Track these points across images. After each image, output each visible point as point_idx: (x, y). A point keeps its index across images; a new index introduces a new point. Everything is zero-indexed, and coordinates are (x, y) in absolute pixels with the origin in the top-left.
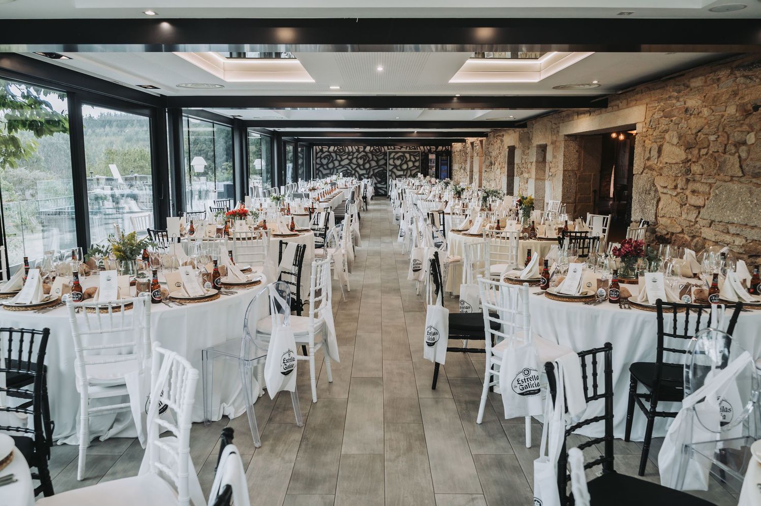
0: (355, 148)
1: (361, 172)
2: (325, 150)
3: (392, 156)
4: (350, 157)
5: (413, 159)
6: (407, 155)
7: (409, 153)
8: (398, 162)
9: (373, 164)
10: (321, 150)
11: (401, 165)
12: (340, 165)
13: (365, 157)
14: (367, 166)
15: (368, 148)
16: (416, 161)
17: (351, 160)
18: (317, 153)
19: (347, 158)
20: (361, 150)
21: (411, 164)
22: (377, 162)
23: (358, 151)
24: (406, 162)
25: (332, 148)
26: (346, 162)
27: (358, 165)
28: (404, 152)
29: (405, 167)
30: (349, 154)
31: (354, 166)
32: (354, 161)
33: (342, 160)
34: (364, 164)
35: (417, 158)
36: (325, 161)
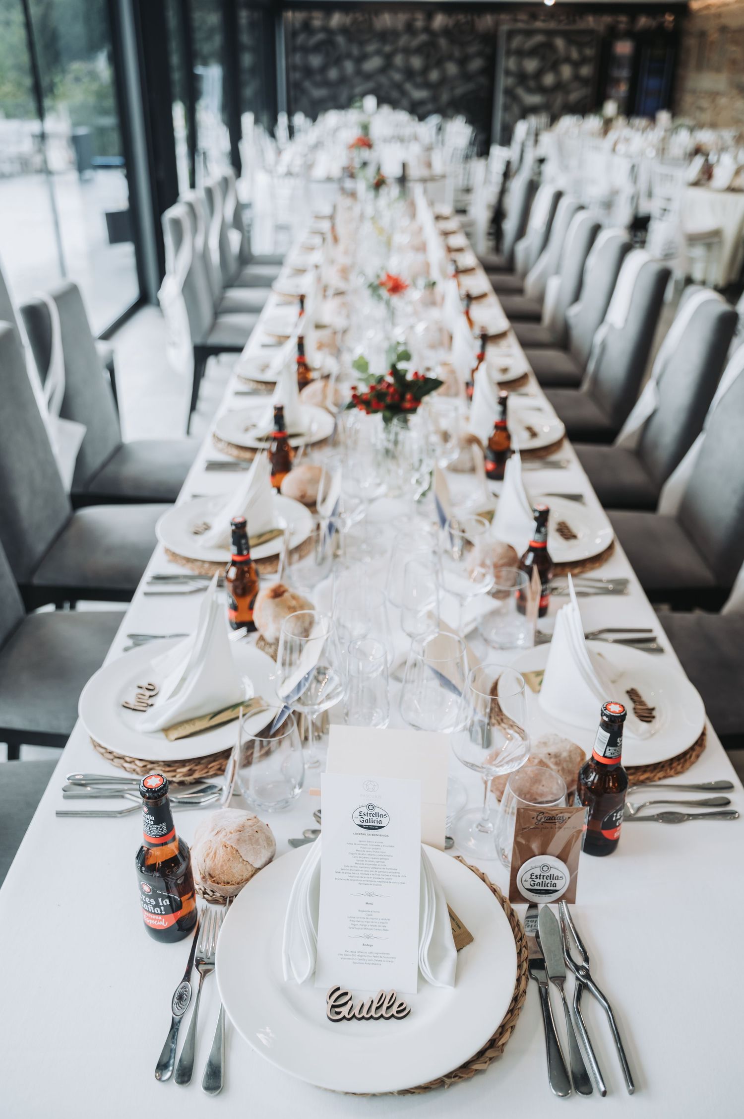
0: (402, 18)
1: (419, 94)
2: (317, 23)
3: (516, 42)
4: (388, 48)
5: (575, 55)
6: (560, 43)
7: (565, 34)
8: (531, 65)
9: (452, 69)
10: (306, 26)
11: (539, 74)
12: (359, 72)
13: (428, 50)
14: (434, 76)
15: (439, 21)
16: (583, 61)
17: (388, 58)
18: (294, 34)
19: (378, 52)
20: (419, 24)
21: (566, 71)
22: (463, 62)
23: (410, 28)
24: (555, 67)
25: (336, 19)
26: (373, 64)
27: (409, 74)
28: (550, 33)
29: (549, 79)
30: (385, 36)
31: (397, 77)
32: (398, 60)
33: (363, 57)
34: (425, 71)
35: (589, 52)
36: (316, 61)
